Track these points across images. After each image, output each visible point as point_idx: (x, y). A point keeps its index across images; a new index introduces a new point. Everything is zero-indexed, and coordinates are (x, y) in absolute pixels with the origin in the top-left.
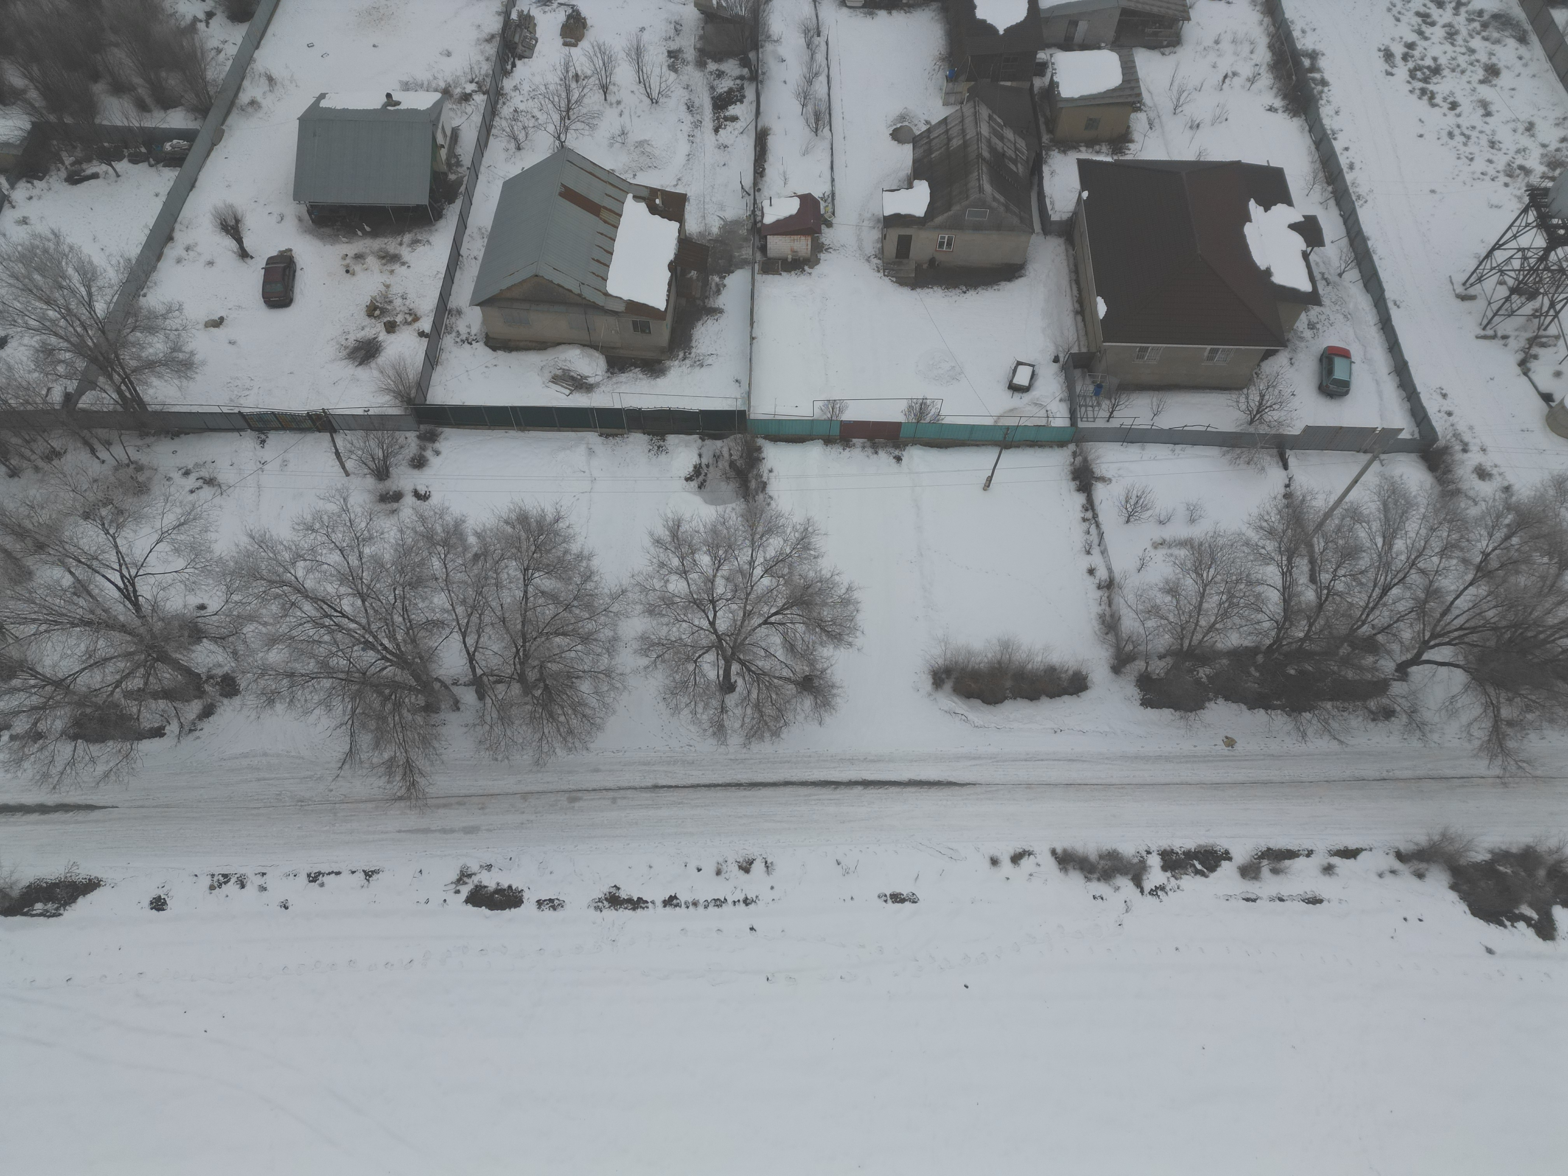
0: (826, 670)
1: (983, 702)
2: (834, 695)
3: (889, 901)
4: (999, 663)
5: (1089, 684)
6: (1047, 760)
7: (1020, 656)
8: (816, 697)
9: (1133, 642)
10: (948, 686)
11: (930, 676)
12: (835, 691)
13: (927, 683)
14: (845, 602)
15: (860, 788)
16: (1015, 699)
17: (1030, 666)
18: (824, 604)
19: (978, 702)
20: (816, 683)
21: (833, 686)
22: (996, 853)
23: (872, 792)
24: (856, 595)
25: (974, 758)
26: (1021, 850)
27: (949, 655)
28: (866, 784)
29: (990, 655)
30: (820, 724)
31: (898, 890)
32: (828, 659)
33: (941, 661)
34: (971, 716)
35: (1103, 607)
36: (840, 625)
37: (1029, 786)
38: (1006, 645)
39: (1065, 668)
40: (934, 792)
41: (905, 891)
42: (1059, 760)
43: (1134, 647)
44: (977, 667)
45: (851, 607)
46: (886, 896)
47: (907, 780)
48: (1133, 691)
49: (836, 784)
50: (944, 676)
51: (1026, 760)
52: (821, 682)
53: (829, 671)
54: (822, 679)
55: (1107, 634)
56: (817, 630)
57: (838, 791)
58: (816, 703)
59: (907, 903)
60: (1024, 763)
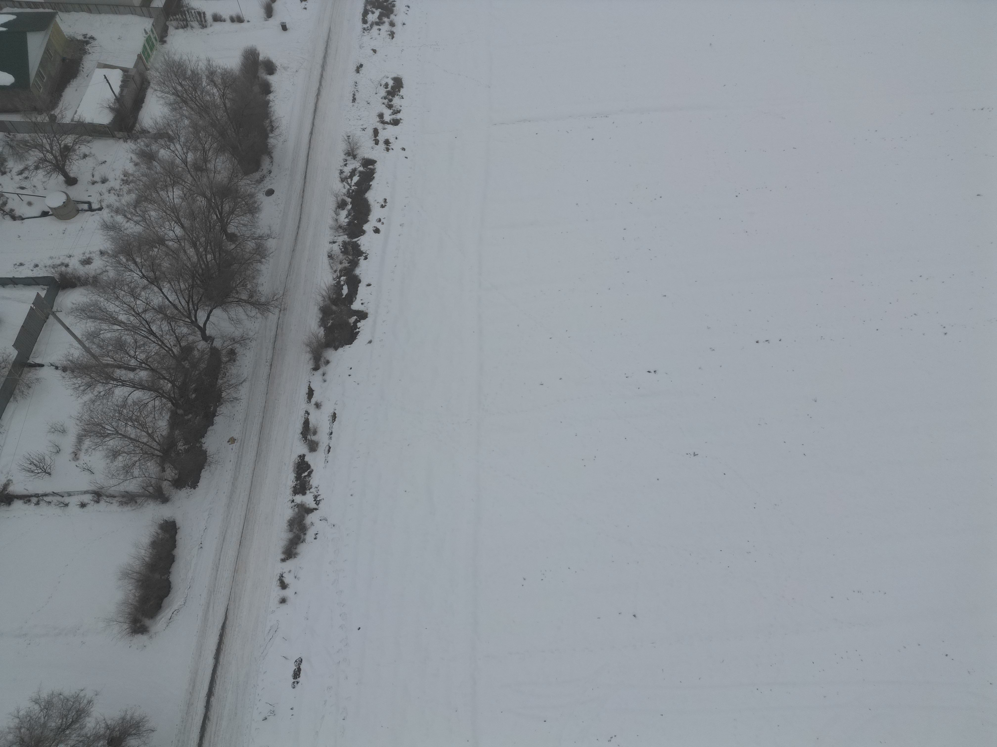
0: (107, 725)
1: (166, 596)
2: (132, 718)
3: (298, 680)
4: (138, 581)
5: (172, 520)
6: (220, 556)
7: (137, 565)
8: (129, 735)
9: (147, 486)
10: (147, 622)
11: (136, 636)
12: (128, 717)
13: (141, 639)
14: (48, 705)
15: (213, 699)
16: (170, 573)
17: (147, 559)
18: (44, 725)
19: (166, 601)
20: (116, 734)
21: (123, 719)
22: (278, 599)
23: (218, 689)
24: (45, 695)
25: (208, 608)
26: (279, 582)
27: (122, 619)
28: (210, 693)
29: (131, 588)
30: (153, 731)
31: (292, 673)
32: (97, 723)
33: (126, 626)
34: (175, 606)
35: (114, 501)
36: (69, 710)
37: (236, 571)
38: (125, 575)
39: (155, 534)
40: (227, 640)
41: (293, 667)
42: (222, 548)
43: (151, 486)
44: (137, 599)
45: (55, 700)
46: (294, 682)
47: (214, 660)
48: (183, 493)
49: (206, 718)
50: (138, 625)
51: (218, 571)
52: (117, 729)
53: (109, 722)
54: (114, 728)
55: (136, 502)
56: (67, 732)
57: (211, 718)
58: (135, 734)
59: (302, 667)
60: (219, 572)
